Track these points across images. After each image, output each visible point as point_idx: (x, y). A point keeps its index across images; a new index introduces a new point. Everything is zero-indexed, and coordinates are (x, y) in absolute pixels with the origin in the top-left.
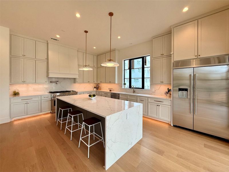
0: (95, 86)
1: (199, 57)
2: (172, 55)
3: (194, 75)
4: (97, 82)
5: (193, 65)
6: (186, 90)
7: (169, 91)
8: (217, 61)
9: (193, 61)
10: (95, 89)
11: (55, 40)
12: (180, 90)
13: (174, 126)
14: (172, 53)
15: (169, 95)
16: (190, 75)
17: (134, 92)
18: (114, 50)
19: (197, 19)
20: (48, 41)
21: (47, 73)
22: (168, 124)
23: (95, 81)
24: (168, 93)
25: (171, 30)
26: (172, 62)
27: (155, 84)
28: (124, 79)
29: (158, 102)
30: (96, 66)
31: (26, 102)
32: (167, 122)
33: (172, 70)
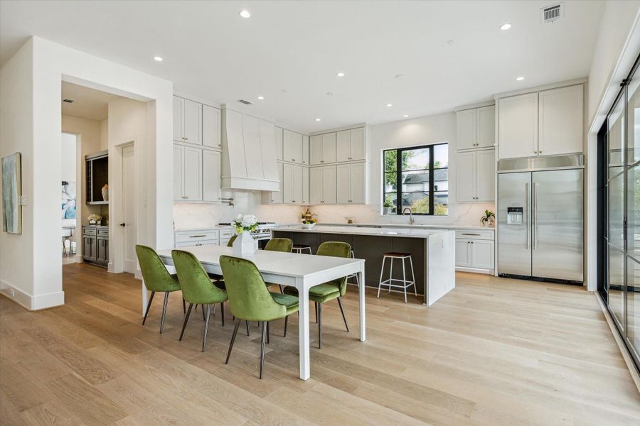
0: (304, 214)
1: (540, 154)
2: (496, 148)
3: (533, 185)
4: (309, 202)
5: (531, 167)
6: (521, 210)
7: (488, 216)
9: (531, 162)
11: (247, 103)
12: (510, 210)
13: (500, 276)
14: (496, 144)
15: (489, 222)
16: (527, 184)
17: (412, 222)
18: (361, 126)
19: (537, 92)
20: (225, 105)
21: (221, 178)
22: (490, 275)
23: (306, 198)
24: (486, 220)
25: (494, 101)
26: (497, 160)
27: (462, 203)
28: (384, 193)
29: (470, 237)
30: (307, 163)
31: (197, 243)
32: (487, 271)
33: (496, 175)
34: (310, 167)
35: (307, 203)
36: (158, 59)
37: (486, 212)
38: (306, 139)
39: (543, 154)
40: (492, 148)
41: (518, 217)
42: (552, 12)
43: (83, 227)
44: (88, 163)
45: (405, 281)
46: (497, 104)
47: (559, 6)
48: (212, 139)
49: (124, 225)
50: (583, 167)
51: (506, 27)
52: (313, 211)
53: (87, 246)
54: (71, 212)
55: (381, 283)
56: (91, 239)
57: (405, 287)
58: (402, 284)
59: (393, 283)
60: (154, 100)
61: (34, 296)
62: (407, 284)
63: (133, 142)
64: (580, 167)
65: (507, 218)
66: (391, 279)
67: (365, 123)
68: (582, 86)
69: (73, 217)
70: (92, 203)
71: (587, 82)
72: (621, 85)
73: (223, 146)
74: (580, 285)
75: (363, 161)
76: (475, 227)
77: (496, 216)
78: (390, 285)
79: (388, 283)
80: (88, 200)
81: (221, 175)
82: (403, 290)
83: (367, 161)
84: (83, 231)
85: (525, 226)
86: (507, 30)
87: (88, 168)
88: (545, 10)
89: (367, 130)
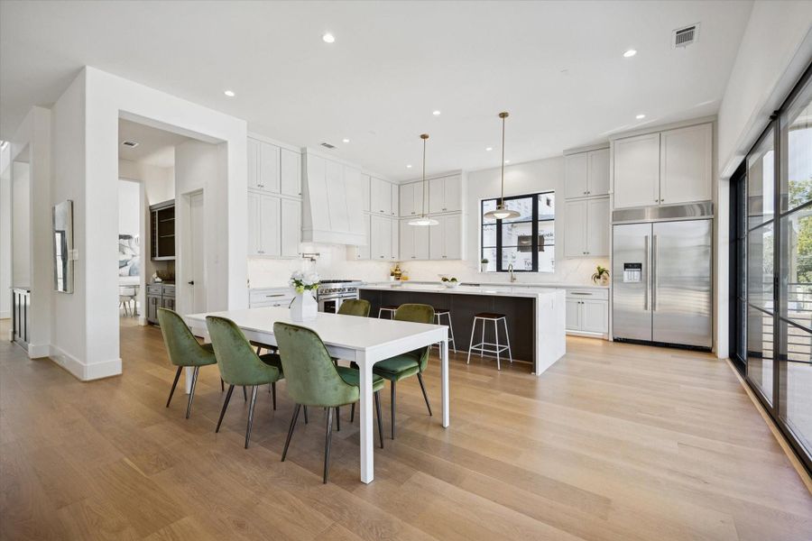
0: (393, 271)
1: (662, 203)
2: (611, 197)
3: (654, 238)
4: (399, 257)
5: (650, 218)
6: (639, 266)
7: (601, 273)
8: (698, 211)
10: (393, 277)
11: (330, 146)
12: (627, 266)
13: (616, 340)
14: (610, 192)
15: (602, 279)
16: (646, 237)
17: (513, 279)
18: (457, 173)
19: (659, 131)
20: (306, 149)
21: (302, 231)
22: (603, 339)
23: (395, 254)
24: (599, 277)
25: (609, 143)
26: (611, 210)
27: (570, 258)
28: (482, 248)
29: (579, 296)
30: (396, 215)
31: (275, 303)
32: (600, 335)
33: (611, 226)
34: (400, 218)
35: (396, 259)
36: (229, 93)
37: (599, 268)
38: (395, 188)
39: (664, 202)
40: (607, 196)
41: (636, 274)
42: (685, 35)
43: (147, 285)
44: (153, 214)
45: (497, 345)
46: (611, 146)
47: (694, 28)
48: (292, 186)
49: (192, 283)
50: (713, 217)
51: (630, 53)
52: (403, 268)
53: (152, 307)
54: (135, 269)
55: (471, 348)
56: (156, 299)
57: (498, 352)
58: (494, 348)
59: (486, 347)
60: (225, 142)
61: (88, 365)
62: (500, 348)
63: (202, 190)
64: (709, 217)
65: (623, 275)
66: (483, 343)
67: (461, 170)
68: (710, 125)
69: (137, 274)
70: (158, 258)
71: (717, 121)
72: (771, 117)
73: (304, 194)
74: (708, 351)
75: (459, 212)
76: (586, 285)
77: (610, 273)
78: (482, 350)
79: (480, 347)
80: (153, 255)
81: (302, 228)
82: (496, 355)
83: (464, 212)
84: (148, 290)
85: (643, 285)
86: (631, 57)
87: (153, 220)
88: (677, 33)
89: (464, 178)
